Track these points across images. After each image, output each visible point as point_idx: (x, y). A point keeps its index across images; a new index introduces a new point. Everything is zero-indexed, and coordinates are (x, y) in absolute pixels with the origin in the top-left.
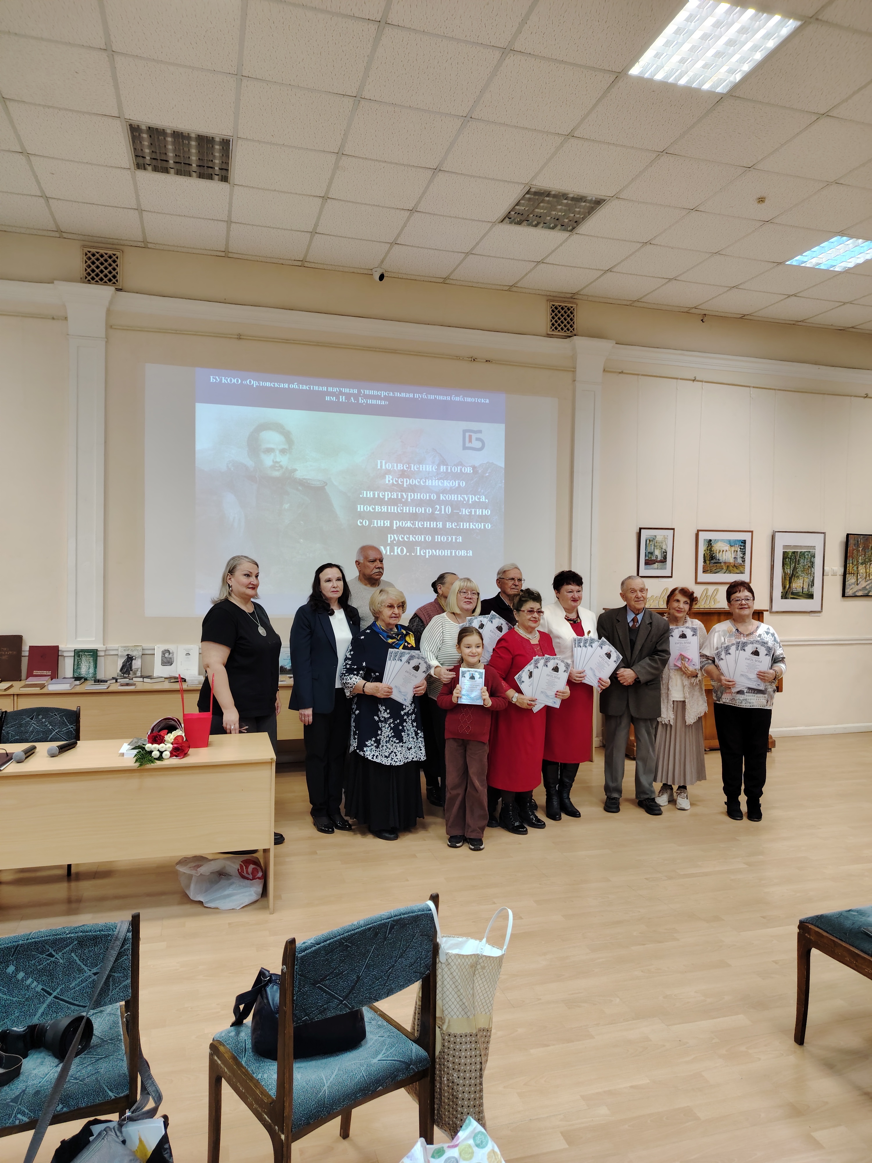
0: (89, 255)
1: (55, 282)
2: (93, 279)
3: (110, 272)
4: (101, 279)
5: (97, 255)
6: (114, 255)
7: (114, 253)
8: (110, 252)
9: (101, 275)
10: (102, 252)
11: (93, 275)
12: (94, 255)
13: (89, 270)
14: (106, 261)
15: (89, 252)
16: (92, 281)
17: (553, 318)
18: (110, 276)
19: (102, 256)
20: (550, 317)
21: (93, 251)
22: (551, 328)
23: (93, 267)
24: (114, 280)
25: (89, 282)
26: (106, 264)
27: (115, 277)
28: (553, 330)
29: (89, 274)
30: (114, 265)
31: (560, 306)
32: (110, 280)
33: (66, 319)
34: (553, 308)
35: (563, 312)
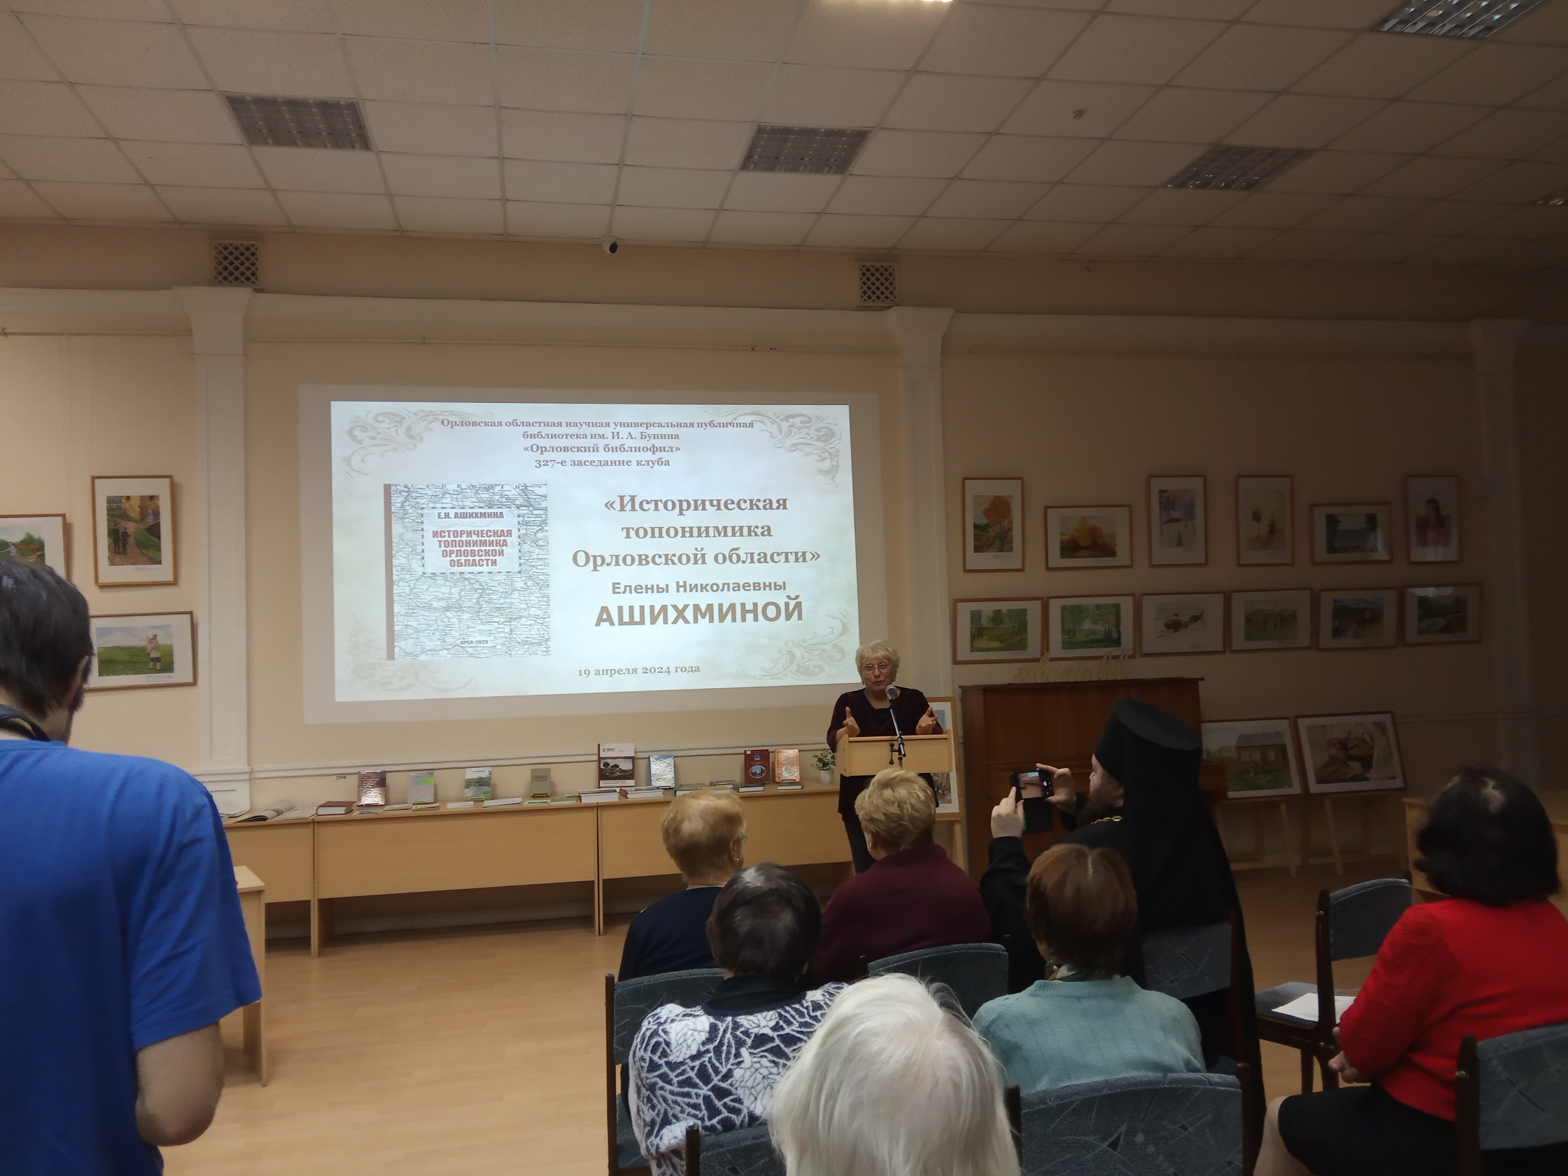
0: (220, 248)
1: (174, 287)
2: (225, 279)
3: (248, 269)
4: (237, 279)
5: (231, 248)
6: (253, 246)
7: (253, 243)
8: (247, 243)
9: (237, 274)
10: (237, 243)
11: (225, 273)
12: (226, 248)
13: (220, 268)
14: (242, 254)
15: (220, 244)
16: (225, 283)
17: (864, 283)
18: (248, 273)
19: (237, 248)
20: (860, 283)
21: (226, 242)
22: (862, 297)
23: (225, 263)
24: (253, 279)
25: (220, 284)
26: (242, 258)
27: (254, 274)
28: (865, 300)
29: (220, 273)
30: (253, 259)
31: (873, 267)
32: (248, 279)
33: (190, 333)
34: (864, 270)
35: (878, 274)
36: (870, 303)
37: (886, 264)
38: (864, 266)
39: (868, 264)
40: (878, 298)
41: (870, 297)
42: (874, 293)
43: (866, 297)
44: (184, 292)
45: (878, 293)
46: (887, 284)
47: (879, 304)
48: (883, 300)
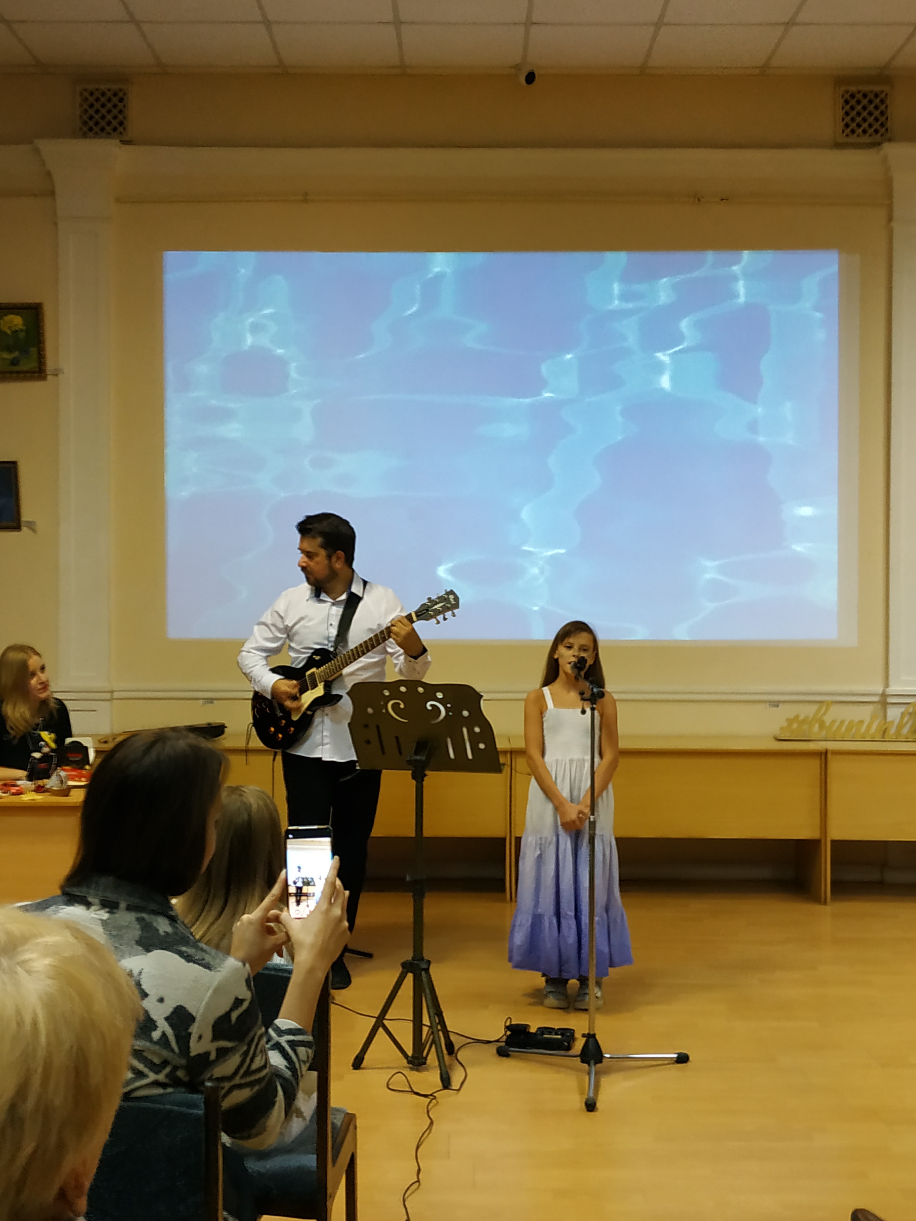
0: (86, 94)
1: (36, 141)
2: (91, 129)
3: (115, 117)
4: (103, 129)
5: (97, 94)
6: (121, 90)
7: (119, 86)
8: (115, 87)
9: (103, 123)
10: (103, 87)
11: (91, 123)
12: (92, 94)
13: (85, 117)
14: (109, 100)
15: (85, 90)
16: (91, 134)
17: (847, 114)
18: (115, 123)
19: (103, 94)
20: (841, 113)
21: (91, 87)
22: (843, 131)
23: (91, 112)
24: (121, 129)
25: (85, 136)
26: (109, 105)
27: (121, 123)
28: (847, 135)
29: (85, 123)
30: (120, 105)
31: (859, 92)
32: (115, 129)
33: (52, 194)
34: (847, 96)
35: (865, 102)
36: (853, 139)
37: (877, 88)
38: (847, 92)
39: (853, 89)
40: (864, 132)
41: (853, 131)
42: (859, 126)
43: (848, 131)
44: (47, 147)
45: (865, 125)
46: (877, 113)
47: (866, 139)
48: (870, 135)
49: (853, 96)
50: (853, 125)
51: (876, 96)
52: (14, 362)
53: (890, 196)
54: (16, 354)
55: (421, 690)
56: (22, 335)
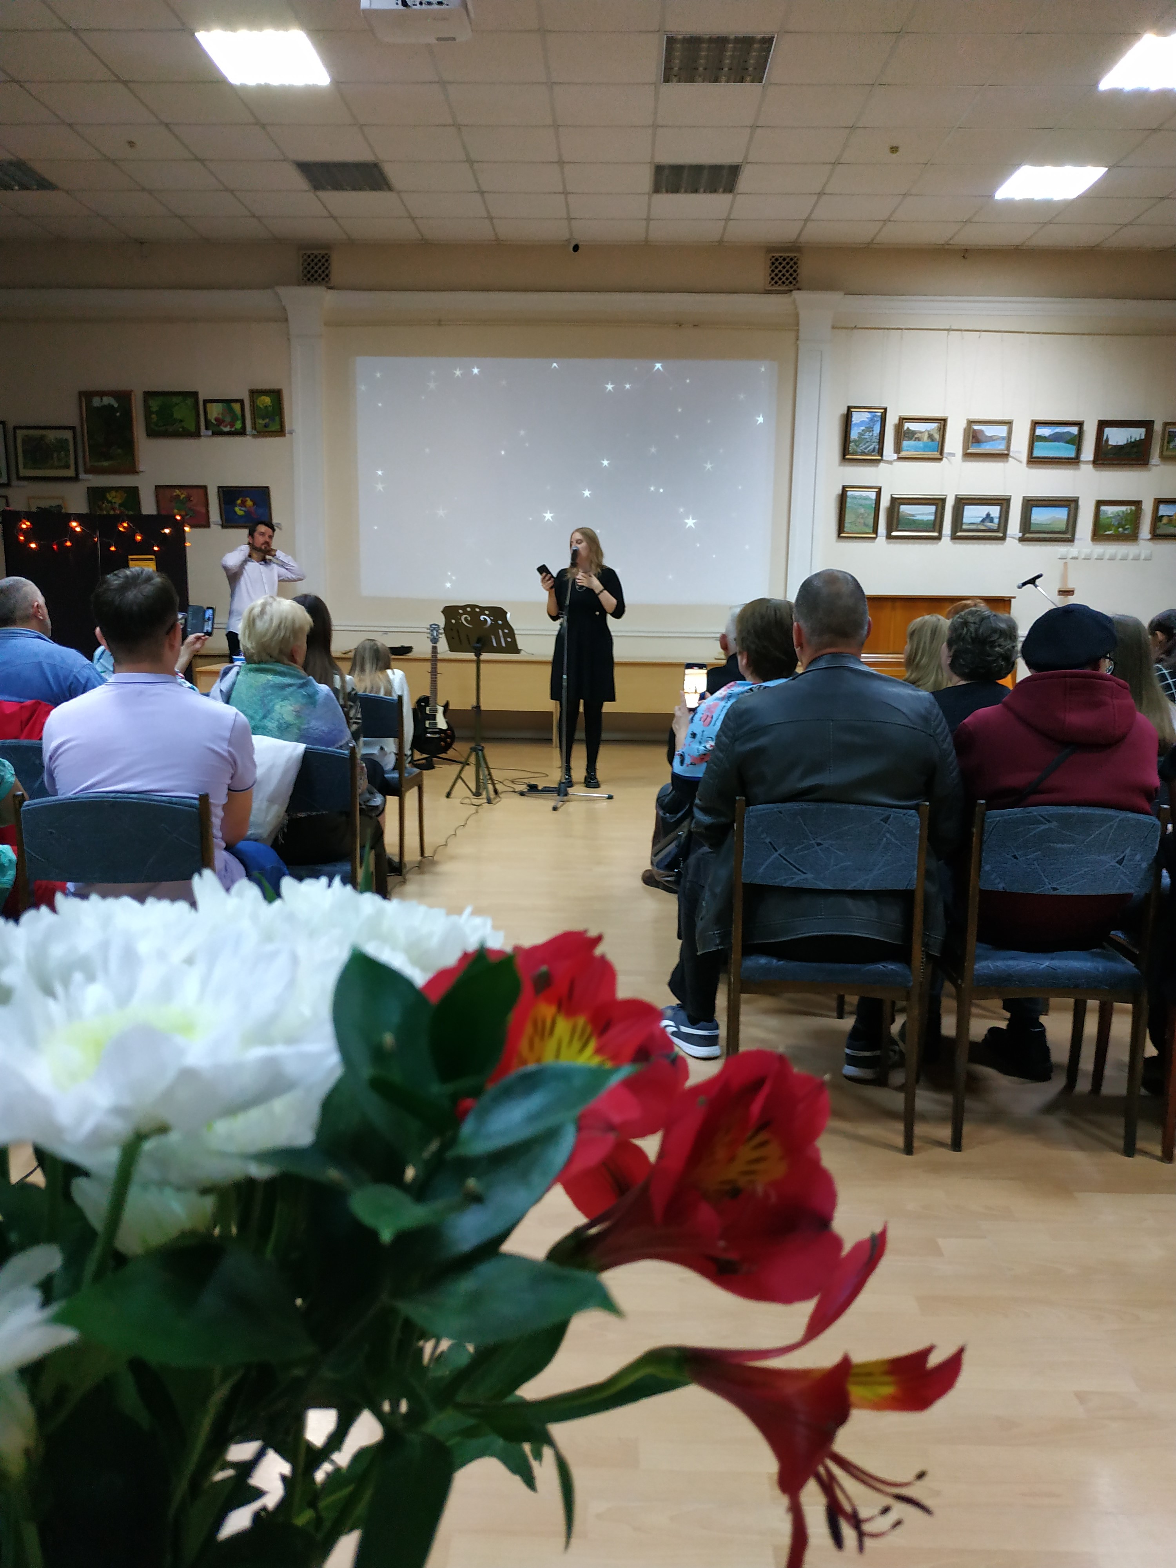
0: (305, 257)
1: (276, 287)
2: (309, 279)
3: (323, 272)
4: (316, 280)
5: (312, 257)
6: (326, 255)
7: (326, 252)
8: (323, 252)
9: (316, 276)
10: (316, 252)
11: (309, 276)
12: (309, 256)
13: (305, 272)
14: (320, 261)
15: (305, 254)
16: (310, 283)
17: (773, 271)
18: (323, 276)
19: (316, 257)
20: (769, 271)
21: (309, 252)
22: (770, 283)
23: (309, 268)
24: (327, 279)
25: (305, 284)
26: (320, 264)
27: (327, 276)
28: (773, 285)
29: (305, 275)
30: (326, 264)
31: (781, 257)
32: (323, 279)
33: (286, 320)
34: (773, 260)
35: (784, 263)
36: (776, 288)
37: (792, 255)
38: (773, 257)
39: (777, 255)
40: (783, 283)
41: (776, 283)
42: (780, 279)
43: (773, 282)
44: (282, 291)
45: (784, 279)
46: (791, 271)
47: (784, 288)
48: (787, 285)
49: (777, 260)
50: (776, 279)
51: (792, 259)
52: (266, 426)
53: (798, 325)
54: (267, 420)
55: (477, 610)
56: (270, 409)
